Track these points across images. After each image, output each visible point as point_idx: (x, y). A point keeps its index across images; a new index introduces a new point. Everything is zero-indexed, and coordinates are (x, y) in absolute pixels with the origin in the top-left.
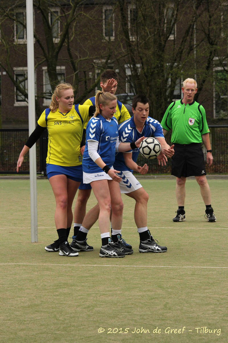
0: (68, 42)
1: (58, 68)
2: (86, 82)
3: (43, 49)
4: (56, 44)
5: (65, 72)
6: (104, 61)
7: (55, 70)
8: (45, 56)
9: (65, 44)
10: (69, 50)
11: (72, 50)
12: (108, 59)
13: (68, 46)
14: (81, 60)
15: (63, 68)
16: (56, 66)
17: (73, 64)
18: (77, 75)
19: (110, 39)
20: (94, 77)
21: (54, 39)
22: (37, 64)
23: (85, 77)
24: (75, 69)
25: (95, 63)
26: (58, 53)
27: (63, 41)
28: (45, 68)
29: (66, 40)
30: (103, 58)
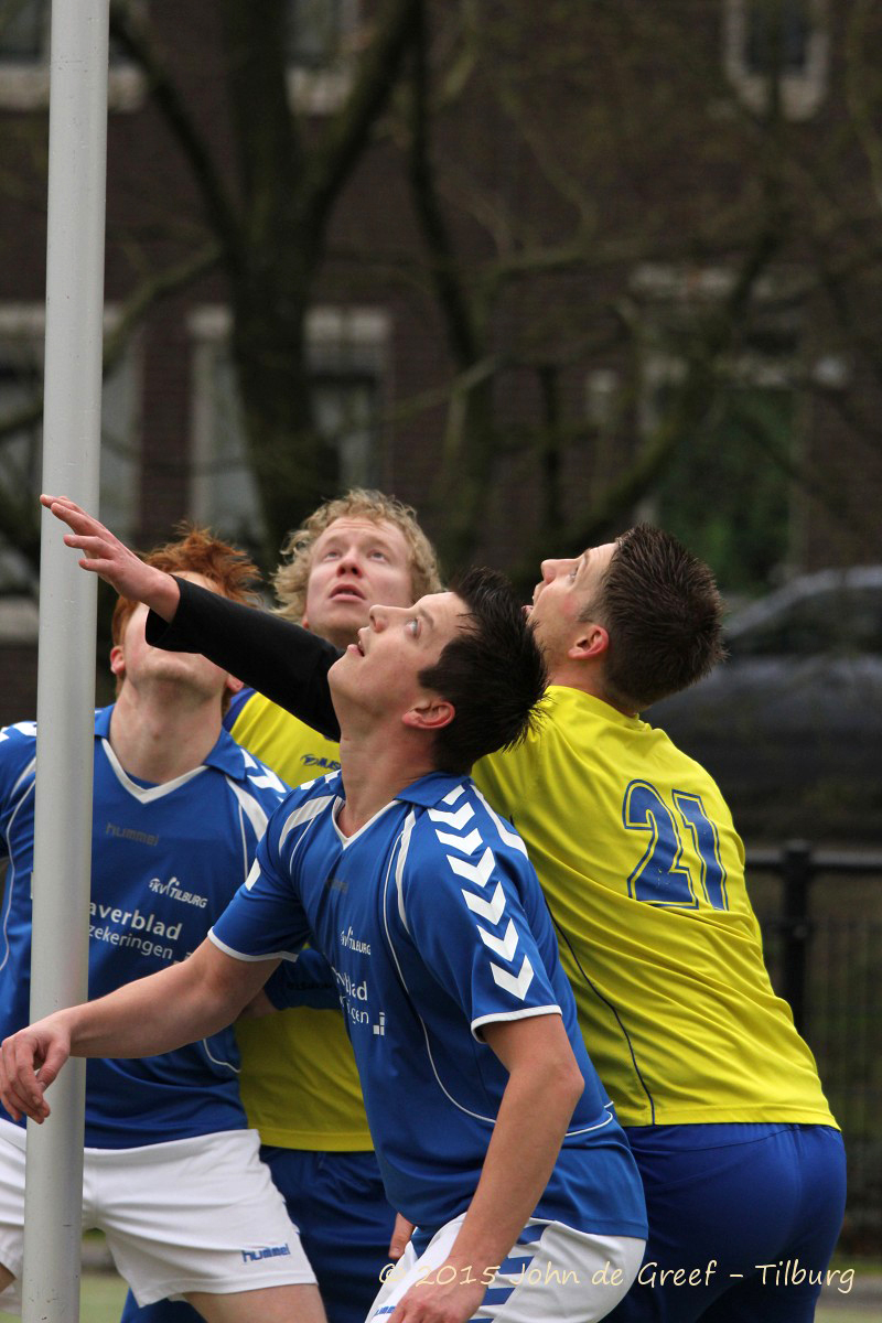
0: (421, 118)
1: (323, 325)
2: (552, 462)
3: (199, 160)
4: (319, 121)
5: (379, 362)
6: (717, 281)
7: (293, 340)
8: (218, 217)
9: (394, 129)
10: (421, 177)
11: (451, 183)
12: (752, 272)
13: (420, 146)
14: (516, 276)
15: (370, 326)
16: (303, 305)
17: (451, 296)
18: (480, 398)
19: (775, 96)
20: (630, 416)
21: (298, 81)
22: (144, 292)
23: (551, 415)
24: (464, 348)
25: (641, 299)
26: (323, 203)
27: (371, 101)
28: (212, 322)
29: (402, 97)
30: (704, 254)
